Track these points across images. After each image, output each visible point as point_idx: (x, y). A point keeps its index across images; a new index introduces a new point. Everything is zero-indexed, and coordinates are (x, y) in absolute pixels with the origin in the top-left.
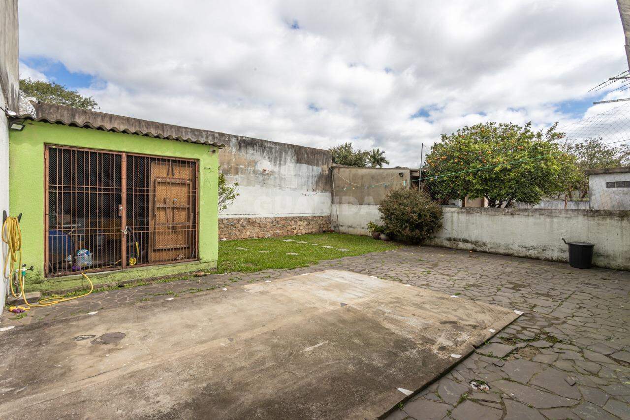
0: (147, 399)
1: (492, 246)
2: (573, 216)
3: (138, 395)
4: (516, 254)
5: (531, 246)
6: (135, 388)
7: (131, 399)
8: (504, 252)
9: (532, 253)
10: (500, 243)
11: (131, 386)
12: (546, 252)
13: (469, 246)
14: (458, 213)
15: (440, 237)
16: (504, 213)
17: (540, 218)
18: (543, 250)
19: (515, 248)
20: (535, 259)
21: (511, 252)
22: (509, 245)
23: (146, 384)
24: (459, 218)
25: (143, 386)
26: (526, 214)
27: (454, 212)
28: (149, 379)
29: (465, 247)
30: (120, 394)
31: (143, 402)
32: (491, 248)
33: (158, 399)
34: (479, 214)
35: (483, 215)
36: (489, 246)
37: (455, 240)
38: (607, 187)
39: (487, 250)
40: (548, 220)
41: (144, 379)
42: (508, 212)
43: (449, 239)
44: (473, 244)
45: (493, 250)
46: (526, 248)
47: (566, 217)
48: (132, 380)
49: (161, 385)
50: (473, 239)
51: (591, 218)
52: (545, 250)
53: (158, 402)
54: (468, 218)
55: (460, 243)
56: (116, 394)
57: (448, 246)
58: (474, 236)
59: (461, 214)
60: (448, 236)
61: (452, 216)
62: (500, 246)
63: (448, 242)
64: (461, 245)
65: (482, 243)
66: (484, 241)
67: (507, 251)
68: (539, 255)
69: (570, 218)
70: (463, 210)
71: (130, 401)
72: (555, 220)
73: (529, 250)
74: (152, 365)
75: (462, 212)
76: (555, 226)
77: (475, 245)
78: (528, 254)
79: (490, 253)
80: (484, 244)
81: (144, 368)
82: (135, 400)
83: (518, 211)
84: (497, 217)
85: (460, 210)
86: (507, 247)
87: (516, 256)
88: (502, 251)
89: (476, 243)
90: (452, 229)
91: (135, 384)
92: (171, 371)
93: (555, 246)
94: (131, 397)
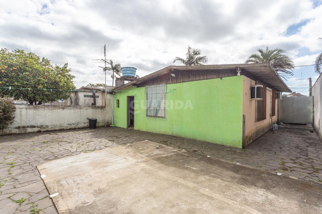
0: (266, 197)
1: (52, 127)
2: (88, 108)
3: (269, 201)
4: (65, 129)
5: (73, 123)
6: (268, 204)
7: (273, 202)
8: (59, 128)
9: (73, 126)
10: (57, 124)
11: (268, 206)
12: (79, 125)
13: (36, 130)
14: (26, 109)
15: (9, 128)
16: (59, 108)
17: (76, 110)
18: (77, 124)
19: (65, 126)
20: (74, 129)
21: (63, 128)
22: (62, 125)
23: (261, 202)
24: (27, 113)
25: (264, 202)
26: (70, 108)
27: (23, 108)
28: (258, 203)
29: (32, 131)
30: (276, 207)
31: (269, 197)
32: (51, 128)
33: (262, 194)
34: (43, 109)
35: (45, 109)
36: (50, 127)
37: (24, 127)
38: (84, 97)
39: (49, 129)
40: (79, 110)
41: (260, 205)
42: (61, 108)
43: (19, 128)
44: (39, 127)
45: (52, 129)
46: (70, 124)
47: (86, 109)
48: (266, 209)
49: (256, 197)
50: (39, 125)
51: (93, 109)
52: (78, 124)
53: (264, 193)
54: (34, 112)
55: (28, 129)
56: (278, 208)
57: (17, 133)
58: (40, 122)
59: (29, 109)
60: (17, 126)
61: (21, 111)
62: (56, 126)
63: (17, 130)
64: (29, 130)
65: (45, 126)
66: (47, 125)
67: (60, 128)
68: (75, 127)
69: (87, 109)
70: (31, 107)
71: (274, 201)
72: (82, 110)
73: (71, 125)
74: (249, 208)
75: (30, 108)
76: (82, 113)
77: (41, 128)
78: (71, 127)
79: (50, 131)
80: (47, 126)
81: (254, 210)
82: (272, 200)
83: (66, 107)
84: (55, 110)
85: (28, 107)
86: (61, 126)
87: (65, 130)
88: (57, 128)
89: (41, 127)
90: (21, 120)
91: (266, 206)
92: (245, 198)
93: (82, 122)
94: (272, 202)
